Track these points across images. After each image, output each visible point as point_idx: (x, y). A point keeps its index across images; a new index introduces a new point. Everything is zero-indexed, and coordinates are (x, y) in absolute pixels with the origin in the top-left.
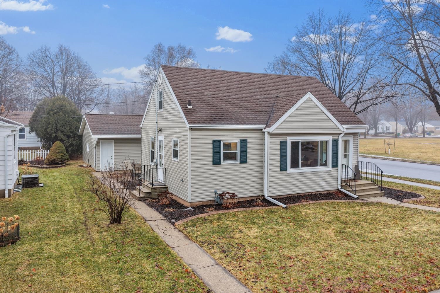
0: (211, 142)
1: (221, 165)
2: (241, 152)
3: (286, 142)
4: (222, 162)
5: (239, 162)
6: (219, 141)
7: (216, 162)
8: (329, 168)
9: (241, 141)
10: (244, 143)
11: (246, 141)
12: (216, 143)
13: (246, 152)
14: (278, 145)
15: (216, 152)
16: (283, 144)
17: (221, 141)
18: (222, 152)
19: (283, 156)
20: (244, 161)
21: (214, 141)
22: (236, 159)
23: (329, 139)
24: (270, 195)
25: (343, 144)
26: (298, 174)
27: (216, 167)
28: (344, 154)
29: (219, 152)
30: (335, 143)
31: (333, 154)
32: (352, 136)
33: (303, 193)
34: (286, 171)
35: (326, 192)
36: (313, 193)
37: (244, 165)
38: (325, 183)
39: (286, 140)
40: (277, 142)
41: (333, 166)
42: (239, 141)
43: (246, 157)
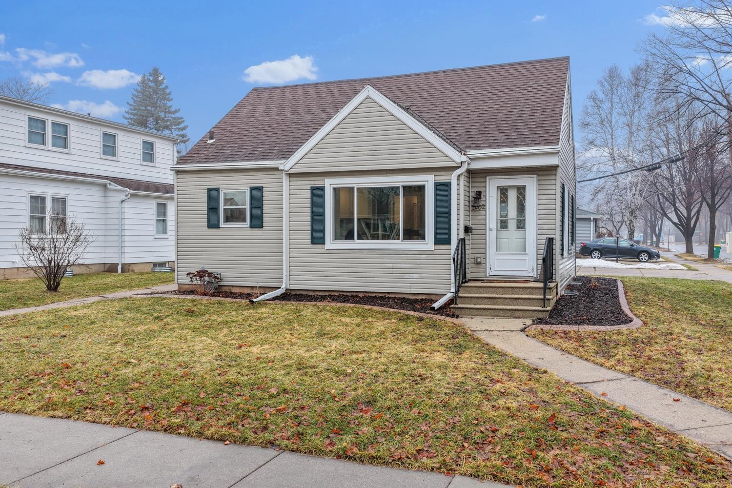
0: (206, 192)
1: (220, 229)
2: (252, 208)
3: (322, 189)
4: (222, 224)
5: (248, 226)
7: (213, 224)
8: (428, 242)
9: (252, 189)
10: (257, 193)
11: (260, 189)
12: (213, 193)
13: (261, 208)
14: (307, 194)
15: (212, 209)
16: (317, 193)
17: (220, 190)
18: (222, 207)
19: (317, 216)
20: (257, 223)
21: (209, 190)
22: (244, 220)
23: (427, 181)
24: (292, 287)
25: (512, 196)
26: (351, 252)
27: (214, 232)
28: (517, 220)
29: (217, 208)
30: (443, 189)
31: (437, 214)
32: (536, 176)
33: (366, 292)
34: (323, 246)
35: (424, 297)
36: (390, 296)
37: (257, 232)
38: (419, 276)
39: (323, 185)
40: (304, 188)
41: (437, 242)
42: (249, 189)
43: (262, 218)
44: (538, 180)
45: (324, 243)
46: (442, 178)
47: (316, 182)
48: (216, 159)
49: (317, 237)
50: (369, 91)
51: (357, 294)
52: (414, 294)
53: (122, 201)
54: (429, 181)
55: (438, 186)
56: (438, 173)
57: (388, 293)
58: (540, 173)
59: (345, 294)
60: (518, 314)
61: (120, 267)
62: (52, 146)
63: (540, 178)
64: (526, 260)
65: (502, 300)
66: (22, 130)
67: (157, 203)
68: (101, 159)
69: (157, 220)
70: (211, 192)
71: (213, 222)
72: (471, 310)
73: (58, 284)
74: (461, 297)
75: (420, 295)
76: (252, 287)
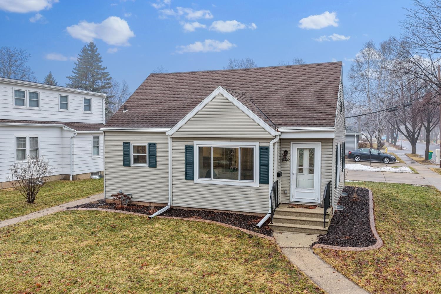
0: (122, 144)
1: (131, 167)
2: (149, 156)
3: (192, 147)
4: (132, 164)
5: (148, 166)
6: (129, 144)
7: (126, 164)
8: (256, 182)
9: (150, 144)
10: (153, 146)
11: (155, 144)
12: (126, 145)
13: (155, 155)
14: (183, 150)
15: (126, 154)
16: (189, 150)
17: (131, 144)
18: (132, 154)
19: (189, 163)
20: (153, 165)
21: (124, 144)
22: (145, 162)
23: (255, 146)
24: (174, 205)
25: (306, 154)
26: (209, 185)
27: (127, 168)
28: (309, 169)
29: (129, 155)
30: (264, 151)
31: (261, 165)
32: (320, 143)
33: (218, 210)
34: (193, 181)
35: (253, 214)
36: (232, 213)
37: (153, 170)
38: (250, 202)
39: (193, 145)
40: (181, 146)
41: (261, 182)
42: (148, 144)
43: (156, 162)
44: (322, 146)
45: (193, 179)
46: (264, 144)
47: (189, 143)
48: (128, 125)
49: (189, 176)
50: (220, 90)
51: (213, 211)
52: (247, 212)
53: (72, 137)
54: (256, 146)
55: (261, 148)
56: (261, 141)
57: (232, 211)
58: (323, 141)
59: (206, 210)
60: (308, 231)
61: (71, 177)
62: (29, 106)
63: (323, 144)
64: (314, 193)
65: (299, 221)
66: (11, 98)
67: (93, 137)
68: (59, 111)
69: (93, 147)
70: (125, 145)
71: (127, 163)
72: (281, 228)
73: (34, 199)
74: (275, 218)
75: (250, 213)
76: (150, 203)
